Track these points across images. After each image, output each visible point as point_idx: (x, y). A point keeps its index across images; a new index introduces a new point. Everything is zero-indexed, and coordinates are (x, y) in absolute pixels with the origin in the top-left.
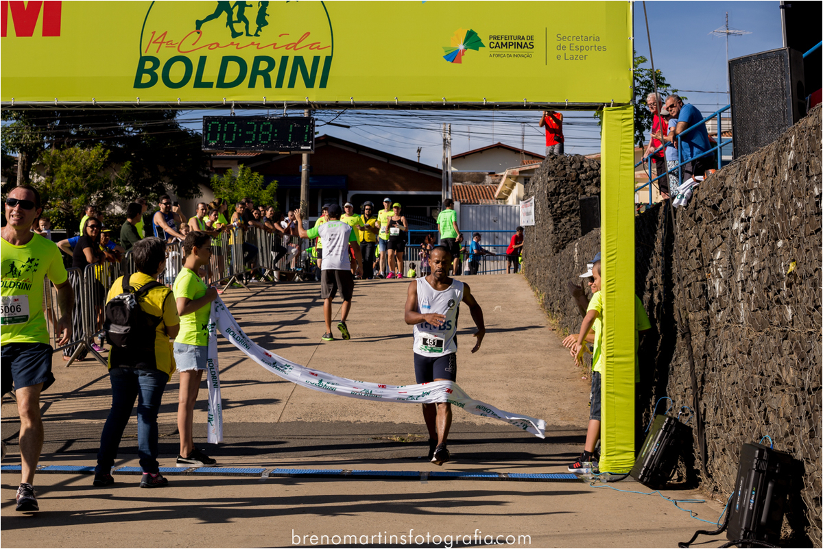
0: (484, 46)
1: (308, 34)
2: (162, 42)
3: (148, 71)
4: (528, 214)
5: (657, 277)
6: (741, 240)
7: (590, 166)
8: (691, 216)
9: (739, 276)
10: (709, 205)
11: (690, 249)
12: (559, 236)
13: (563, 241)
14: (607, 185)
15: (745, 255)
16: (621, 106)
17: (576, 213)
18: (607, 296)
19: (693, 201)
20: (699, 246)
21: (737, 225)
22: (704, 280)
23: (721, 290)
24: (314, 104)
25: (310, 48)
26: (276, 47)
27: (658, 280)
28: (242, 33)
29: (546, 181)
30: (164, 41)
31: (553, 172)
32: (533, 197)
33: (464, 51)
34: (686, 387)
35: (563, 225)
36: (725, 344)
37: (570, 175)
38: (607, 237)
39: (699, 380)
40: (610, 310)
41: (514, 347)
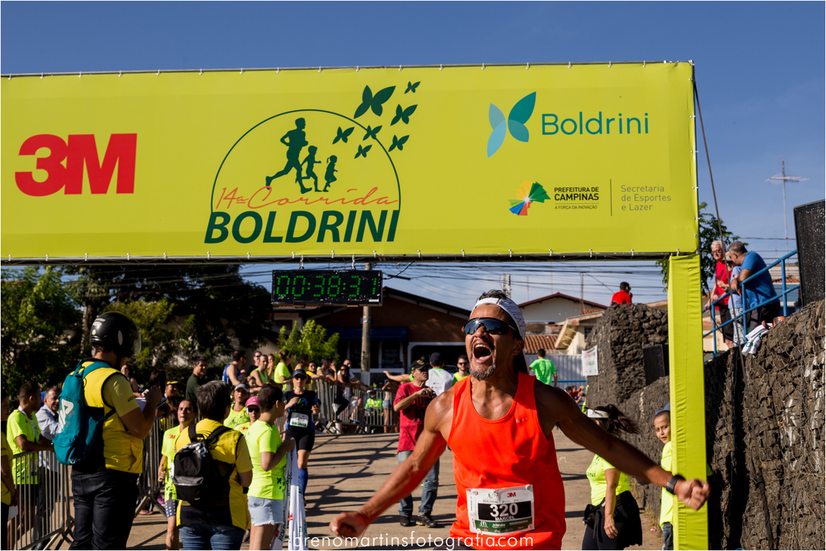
0: (549, 198)
1: (376, 189)
2: (233, 198)
3: (219, 227)
4: (591, 364)
5: (727, 426)
6: (814, 387)
7: (653, 315)
8: (761, 364)
9: (813, 424)
10: (779, 352)
11: (761, 398)
12: (623, 385)
13: (627, 390)
14: (675, 334)
15: (818, 403)
16: (687, 255)
17: (640, 362)
18: (678, 446)
19: (763, 349)
20: (770, 394)
21: (809, 373)
22: (777, 428)
23: (794, 439)
24: (382, 257)
25: (378, 203)
26: (344, 201)
27: (729, 428)
28: (310, 189)
29: (609, 331)
30: (235, 197)
31: (616, 322)
32: (596, 347)
33: (529, 203)
34: (761, 538)
35: (627, 374)
36: (800, 494)
37: (633, 324)
38: (676, 386)
39: (774, 531)
40: (680, 460)
41: (580, 499)
